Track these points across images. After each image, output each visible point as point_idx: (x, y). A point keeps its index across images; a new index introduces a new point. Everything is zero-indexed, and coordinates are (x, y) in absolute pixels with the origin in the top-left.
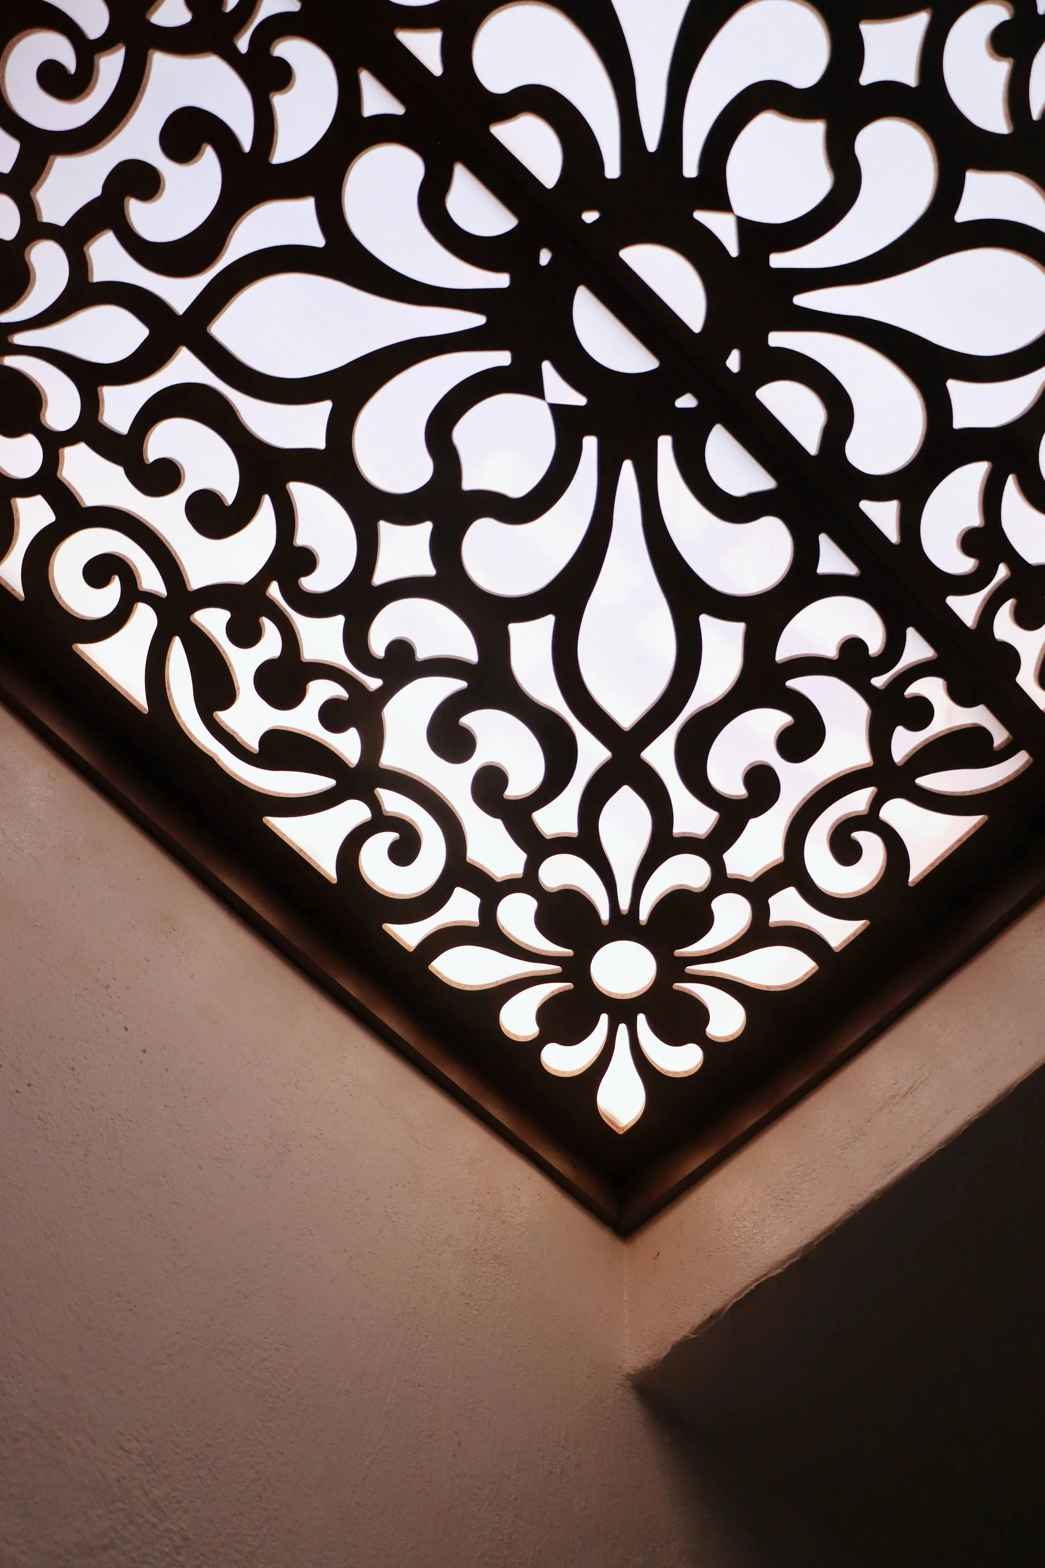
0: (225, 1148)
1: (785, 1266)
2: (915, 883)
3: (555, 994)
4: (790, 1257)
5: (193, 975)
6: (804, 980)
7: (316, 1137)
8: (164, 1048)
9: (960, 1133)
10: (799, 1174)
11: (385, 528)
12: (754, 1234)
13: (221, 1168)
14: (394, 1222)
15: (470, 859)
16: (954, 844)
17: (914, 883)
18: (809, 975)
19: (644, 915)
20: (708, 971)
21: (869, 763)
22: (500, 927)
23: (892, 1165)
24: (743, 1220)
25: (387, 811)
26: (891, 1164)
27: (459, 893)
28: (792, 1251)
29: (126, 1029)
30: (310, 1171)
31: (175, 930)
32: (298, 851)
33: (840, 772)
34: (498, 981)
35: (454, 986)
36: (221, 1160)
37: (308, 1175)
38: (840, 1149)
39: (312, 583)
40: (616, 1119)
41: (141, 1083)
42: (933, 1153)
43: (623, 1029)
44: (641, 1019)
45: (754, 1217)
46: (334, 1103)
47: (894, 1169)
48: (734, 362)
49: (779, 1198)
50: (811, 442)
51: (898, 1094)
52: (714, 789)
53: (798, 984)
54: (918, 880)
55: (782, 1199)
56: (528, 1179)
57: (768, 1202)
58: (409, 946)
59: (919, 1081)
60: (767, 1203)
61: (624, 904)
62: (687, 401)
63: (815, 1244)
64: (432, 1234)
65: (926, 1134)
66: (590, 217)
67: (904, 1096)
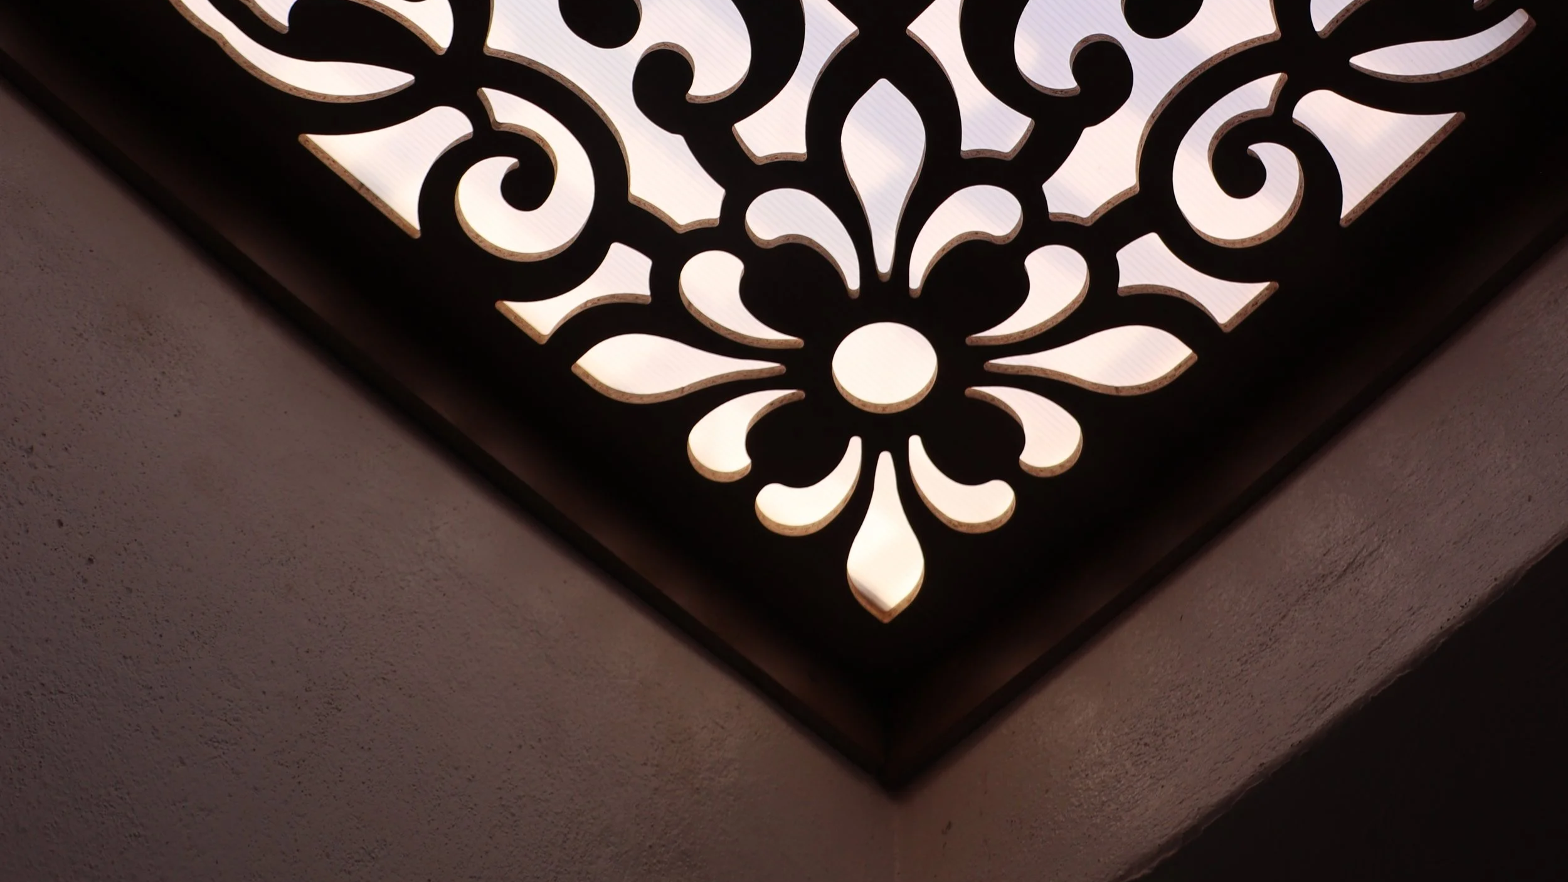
0: (226, 720)
1: (1155, 864)
2: (1351, 222)
3: (775, 407)
4: (1162, 849)
5: (179, 412)
6: (1175, 378)
7: (384, 679)
8: (125, 549)
9: (1436, 650)
10: (1174, 701)
12: (1103, 803)
13: (220, 756)
14: (513, 815)
15: (635, 198)
16: (1410, 158)
17: (1349, 221)
18: (1183, 370)
19: (916, 279)
20: (1021, 366)
21: (1274, 34)
22: (686, 304)
23: (1324, 699)
24: (1084, 776)
25: (499, 123)
26: (1322, 696)
27: (618, 253)
28: (1165, 839)
29: (61, 524)
30: (372, 740)
31: (151, 335)
32: (356, 187)
33: (1229, 49)
34: (683, 388)
35: (614, 396)
36: (218, 742)
37: (370, 749)
38: (1238, 663)
40: (876, 597)
41: (83, 620)
42: (1392, 682)
43: (885, 461)
44: (915, 444)
45: (1103, 773)
46: (416, 612)
47: (1329, 706)
49: (1142, 742)
51: (1331, 573)
52: (1025, 81)
53: (1166, 383)
54: (1354, 217)
55: (1146, 744)
56: (738, 707)
57: (1124, 747)
58: (540, 335)
59: (1364, 553)
60: (1124, 750)
61: (884, 262)
63: (1203, 828)
64: (578, 828)
65: (1379, 648)
67: (1340, 577)
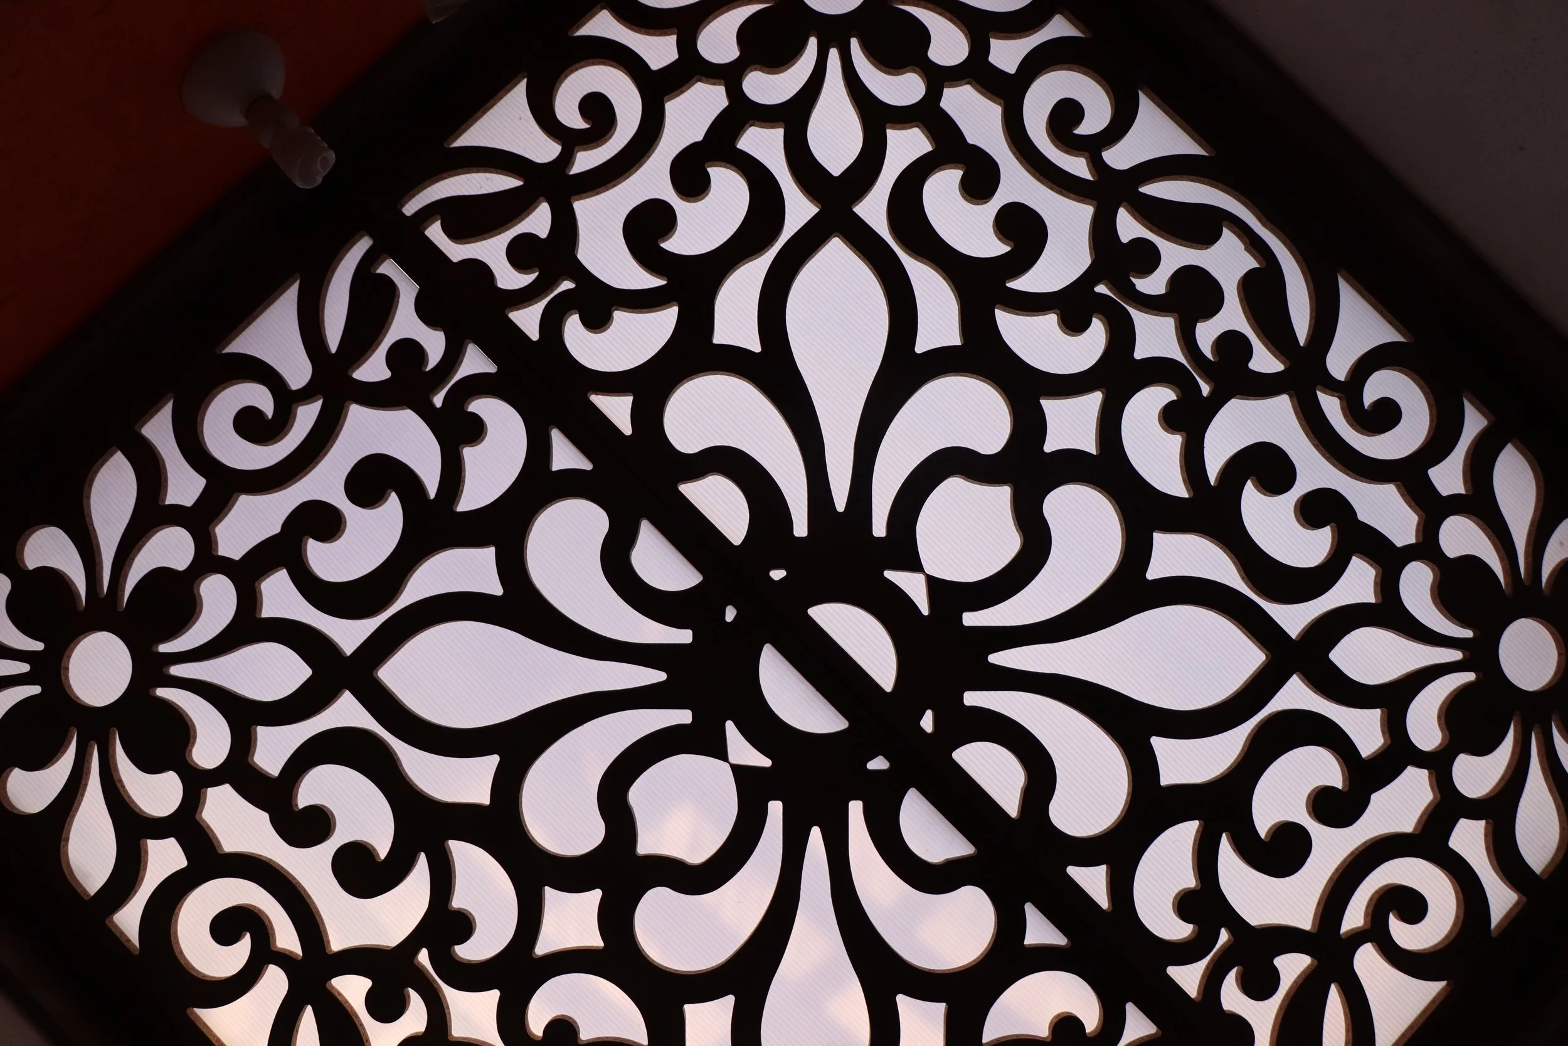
11: (550, 894)
39: (469, 951)
48: (927, 722)
50: (1011, 805)
62: (878, 764)
66: (777, 575)
